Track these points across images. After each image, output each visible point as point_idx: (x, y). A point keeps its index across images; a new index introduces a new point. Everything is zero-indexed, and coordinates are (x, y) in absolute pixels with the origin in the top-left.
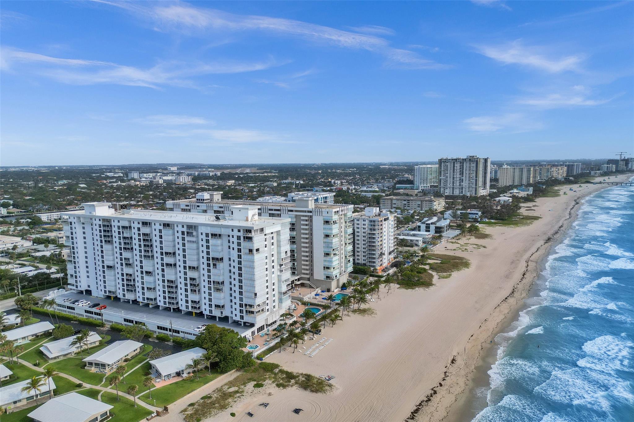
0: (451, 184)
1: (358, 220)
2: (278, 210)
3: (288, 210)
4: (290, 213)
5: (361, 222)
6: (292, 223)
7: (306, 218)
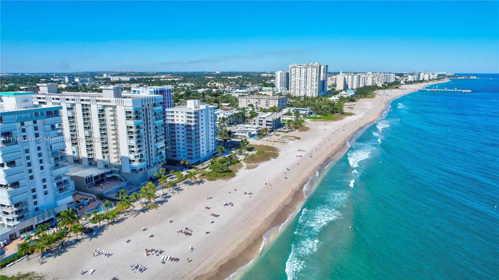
0: (299, 87)
1: (177, 112)
2: (88, 100)
3: (96, 100)
4: (98, 103)
5: (180, 114)
6: (101, 114)
7: (111, 109)
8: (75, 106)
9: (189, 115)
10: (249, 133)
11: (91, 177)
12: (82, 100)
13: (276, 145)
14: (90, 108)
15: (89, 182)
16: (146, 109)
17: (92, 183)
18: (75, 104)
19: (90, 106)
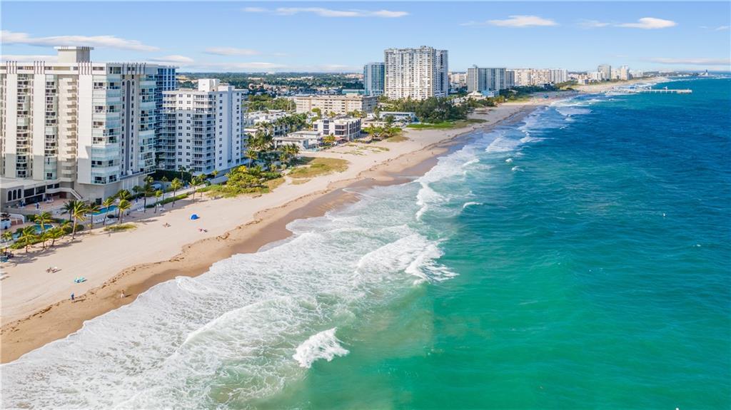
0: (400, 85)
1: (181, 96)
2: (31, 68)
3: (45, 67)
4: (47, 72)
5: (185, 98)
6: (51, 90)
7: (70, 80)
8: (6, 78)
9: (200, 100)
10: (305, 142)
11: (20, 191)
12: (20, 68)
13: (345, 157)
14: (32, 80)
15: (15, 198)
16: (129, 82)
17: (20, 201)
18: (6, 75)
19: (33, 76)
